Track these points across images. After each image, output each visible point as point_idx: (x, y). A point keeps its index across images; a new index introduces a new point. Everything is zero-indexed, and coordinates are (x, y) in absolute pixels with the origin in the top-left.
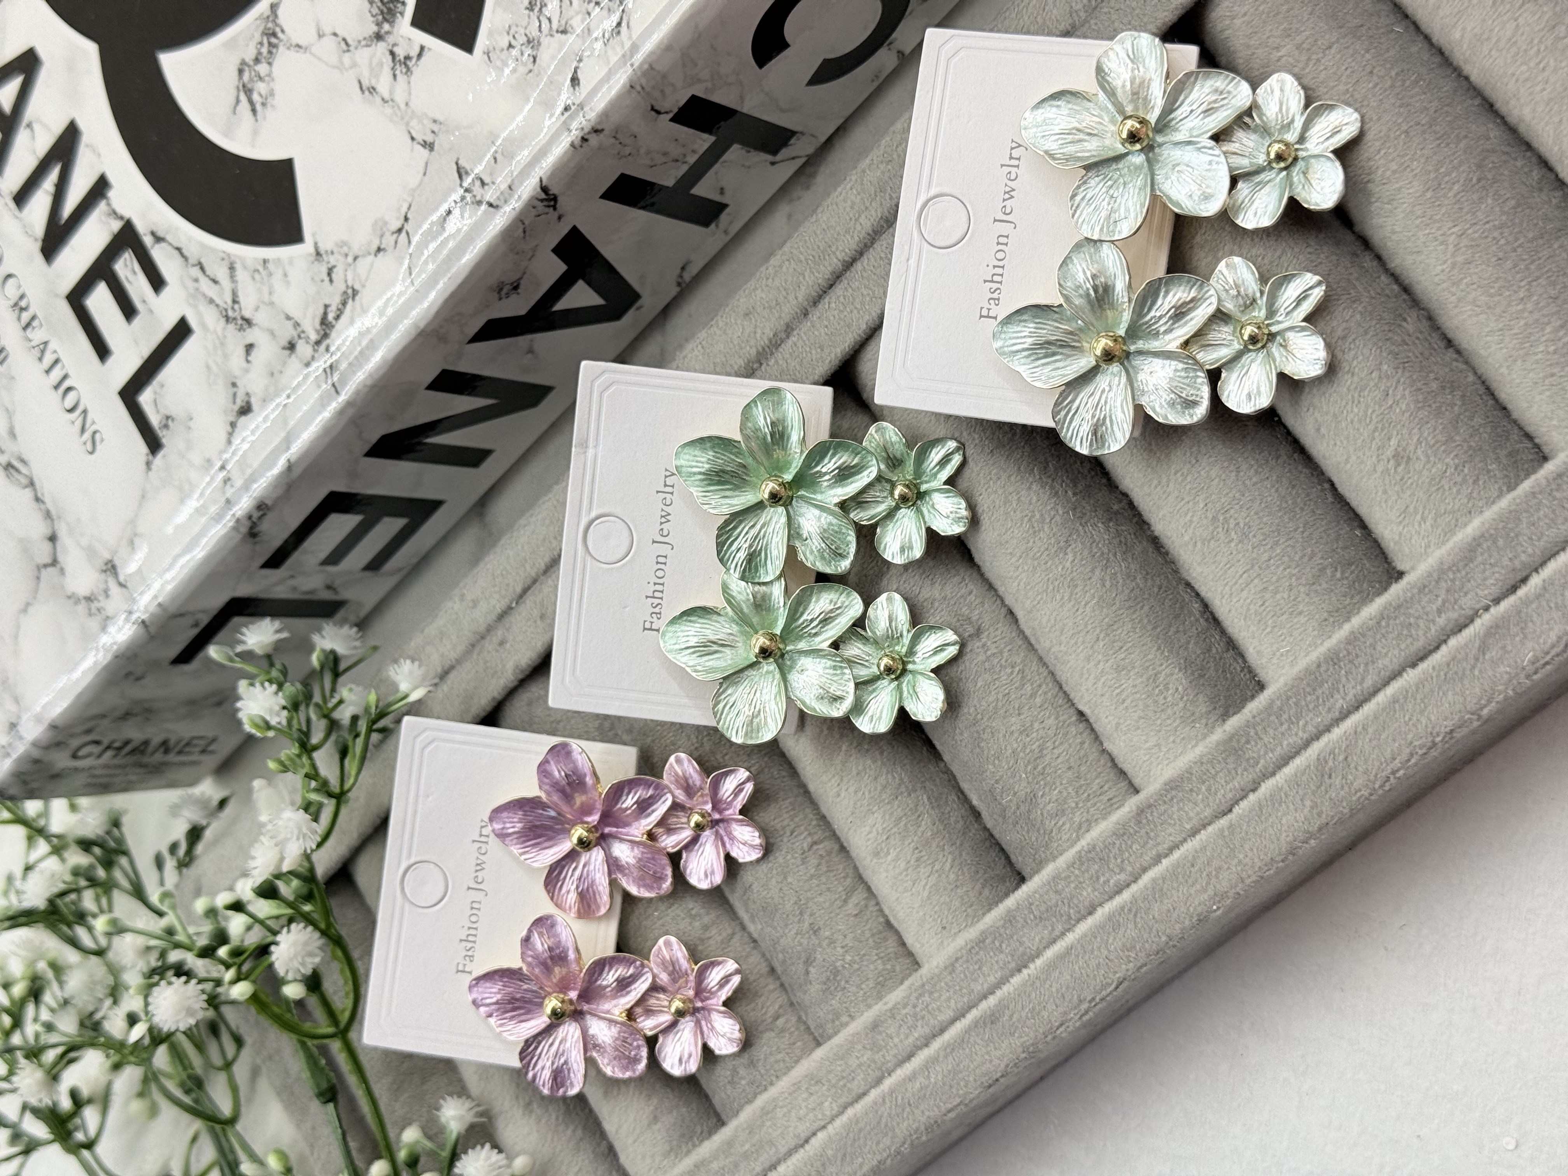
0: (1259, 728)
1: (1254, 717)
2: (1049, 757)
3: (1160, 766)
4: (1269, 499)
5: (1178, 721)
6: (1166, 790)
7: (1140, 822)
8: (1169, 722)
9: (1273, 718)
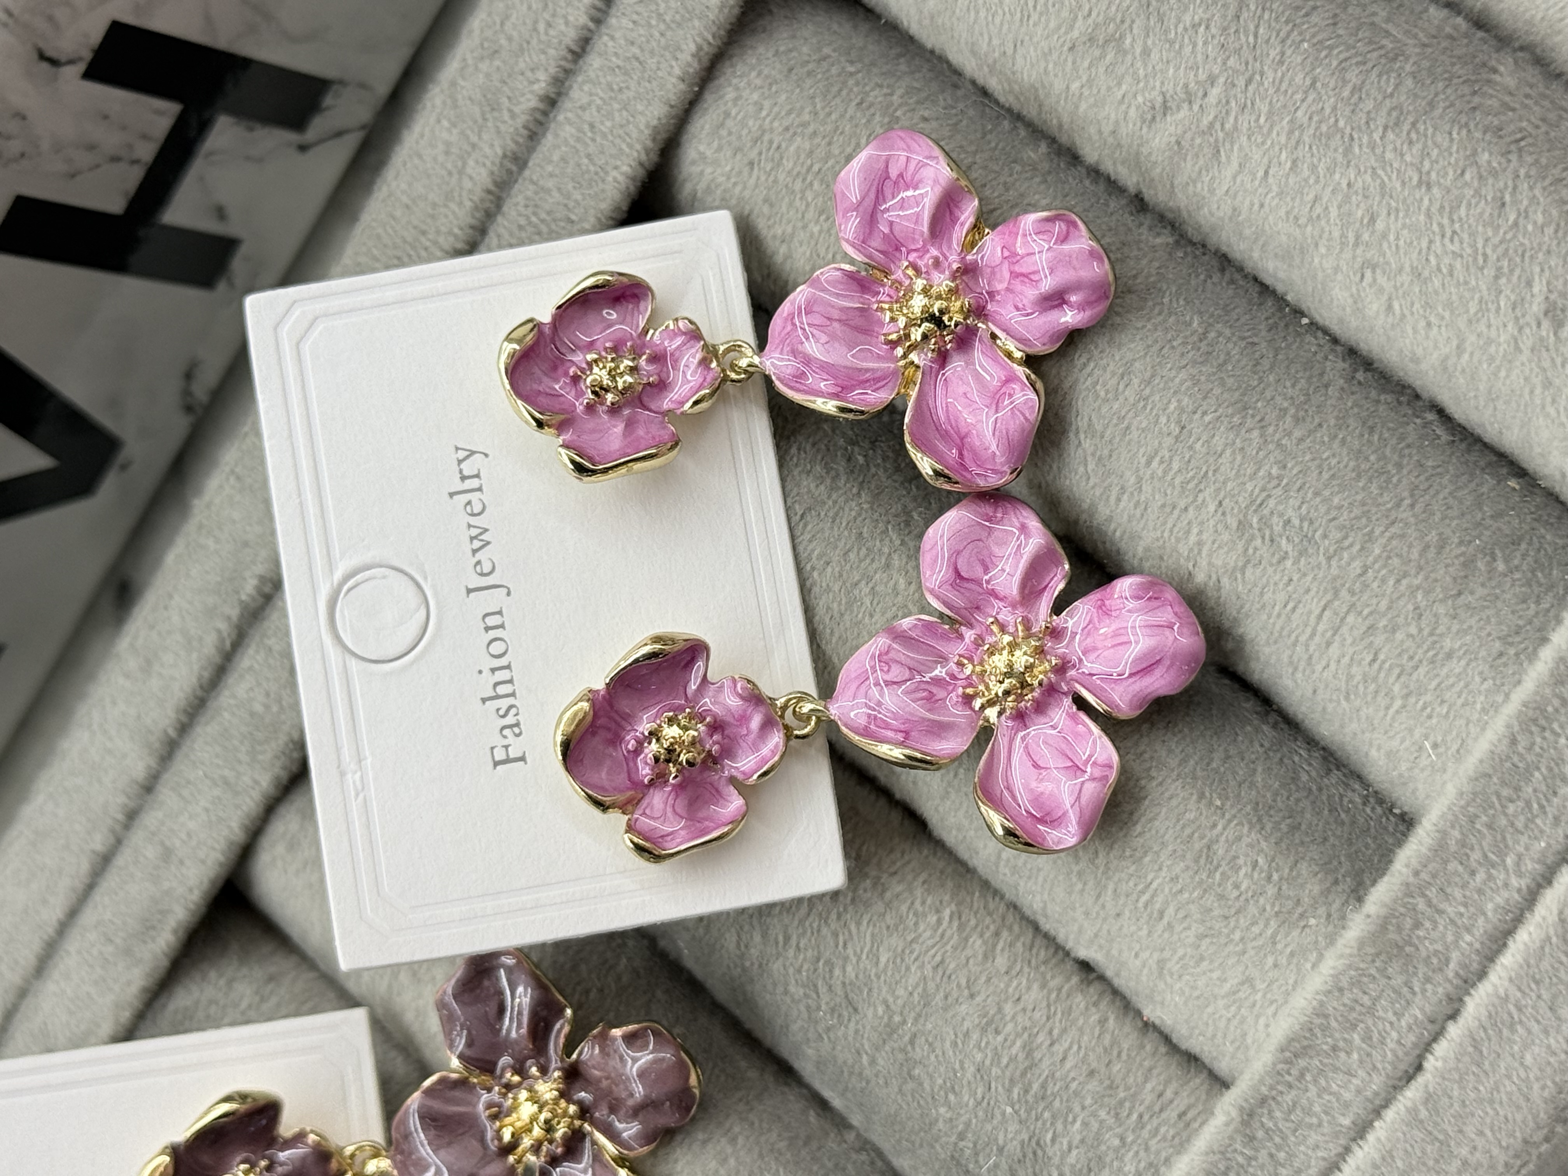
0: (1432, 893)
1: (1416, 873)
2: (1046, 1063)
3: (1262, 1021)
4: (1334, 462)
5: (1273, 924)
6: (1287, 1062)
7: (1252, 1138)
8: (1256, 930)
9: (1453, 866)
